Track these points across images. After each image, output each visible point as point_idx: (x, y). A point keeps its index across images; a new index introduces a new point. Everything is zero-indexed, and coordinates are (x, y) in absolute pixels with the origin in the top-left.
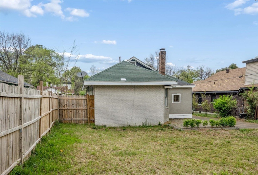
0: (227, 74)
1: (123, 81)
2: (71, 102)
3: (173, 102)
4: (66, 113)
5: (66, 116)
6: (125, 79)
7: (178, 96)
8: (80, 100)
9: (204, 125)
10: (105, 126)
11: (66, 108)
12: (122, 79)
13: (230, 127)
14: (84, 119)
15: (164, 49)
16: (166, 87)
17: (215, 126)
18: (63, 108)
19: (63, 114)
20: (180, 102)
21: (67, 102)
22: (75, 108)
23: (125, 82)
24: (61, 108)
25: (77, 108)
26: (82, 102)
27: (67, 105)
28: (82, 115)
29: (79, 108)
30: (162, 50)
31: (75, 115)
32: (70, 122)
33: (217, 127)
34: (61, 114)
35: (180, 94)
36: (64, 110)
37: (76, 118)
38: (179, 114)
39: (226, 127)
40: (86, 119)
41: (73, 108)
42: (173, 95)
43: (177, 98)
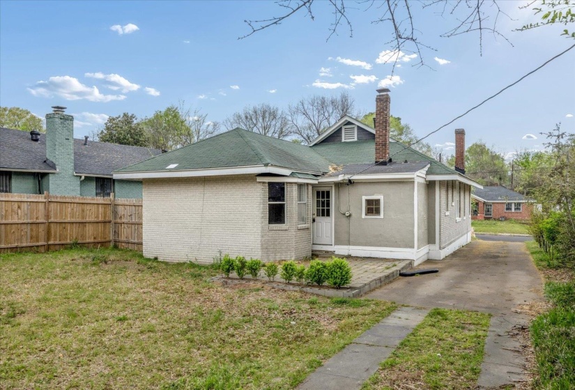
2: (129, 211)
3: (363, 216)
4: (123, 230)
7: (377, 202)
11: (123, 221)
15: (387, 90)
18: (119, 221)
20: (382, 216)
21: (124, 211)
22: (133, 221)
24: (116, 221)
25: (135, 222)
27: (124, 215)
29: (138, 222)
34: (117, 231)
35: (381, 197)
41: (131, 222)
42: (364, 198)
43: (373, 207)
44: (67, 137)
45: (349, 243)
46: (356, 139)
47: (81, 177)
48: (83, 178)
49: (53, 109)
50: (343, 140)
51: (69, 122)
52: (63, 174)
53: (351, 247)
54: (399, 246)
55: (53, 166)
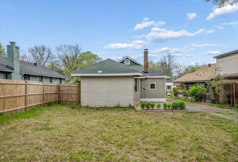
0: (209, 67)
1: (100, 73)
2: (67, 88)
3: (150, 89)
4: (63, 96)
5: (63, 98)
6: (101, 72)
7: (154, 85)
8: (73, 87)
9: (158, 107)
10: (88, 106)
11: (63, 93)
12: (99, 72)
13: (181, 109)
14: (75, 101)
15: (147, 50)
16: (134, 77)
17: (167, 108)
18: (61, 93)
19: (61, 97)
20: (155, 89)
21: (64, 89)
22: (69, 93)
23: (101, 73)
24: (60, 93)
25: (70, 93)
26: (75, 88)
27: (64, 90)
28: (74, 98)
29: (72, 93)
30: (145, 51)
31: (69, 98)
32: (66, 103)
33: (169, 110)
34: (60, 97)
35: (155, 83)
36: (62, 94)
37: (70, 100)
38: (155, 98)
39: (177, 109)
40: (77, 101)
41: (68, 93)
42: (150, 83)
43: (153, 86)
44: (17, 56)
45: (145, 98)
46: (129, 64)
47: (22, 74)
48: (23, 74)
49: (10, 43)
50: (125, 64)
51: (18, 49)
52: (16, 73)
53: (146, 99)
54: (161, 98)
55: (13, 69)
